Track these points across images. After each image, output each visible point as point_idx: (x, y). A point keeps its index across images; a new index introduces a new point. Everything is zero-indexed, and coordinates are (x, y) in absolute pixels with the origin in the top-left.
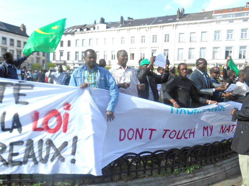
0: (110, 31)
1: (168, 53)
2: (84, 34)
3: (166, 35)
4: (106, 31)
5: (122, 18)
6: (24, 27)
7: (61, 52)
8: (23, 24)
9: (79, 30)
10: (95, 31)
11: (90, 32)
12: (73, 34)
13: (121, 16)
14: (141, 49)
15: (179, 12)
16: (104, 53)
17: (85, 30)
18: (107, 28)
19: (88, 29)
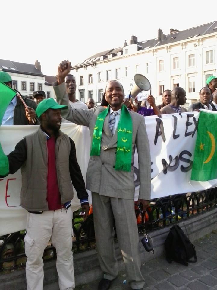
0: (143, 53)
2: (109, 62)
4: (137, 54)
5: (160, 31)
6: (38, 64)
7: (81, 91)
9: (102, 58)
10: (122, 56)
11: (116, 59)
12: (95, 64)
13: (159, 29)
14: (189, 76)
17: (110, 56)
18: (139, 49)
19: (114, 55)
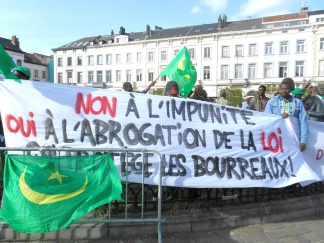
0: (134, 44)
1: (209, 71)
2: (99, 49)
3: (205, 49)
5: (148, 27)
6: (16, 40)
7: (69, 72)
8: (15, 36)
9: (92, 43)
10: (113, 44)
11: (107, 46)
12: (84, 48)
13: (147, 25)
15: (220, 19)
16: (127, 73)
17: (101, 43)
19: (104, 42)
